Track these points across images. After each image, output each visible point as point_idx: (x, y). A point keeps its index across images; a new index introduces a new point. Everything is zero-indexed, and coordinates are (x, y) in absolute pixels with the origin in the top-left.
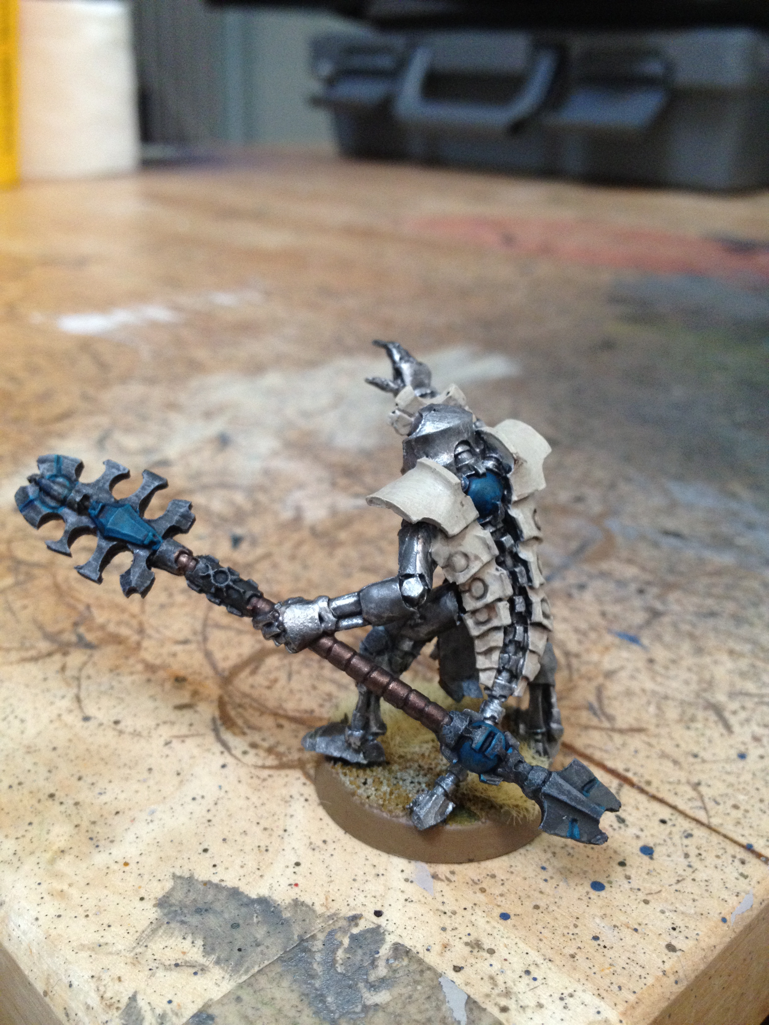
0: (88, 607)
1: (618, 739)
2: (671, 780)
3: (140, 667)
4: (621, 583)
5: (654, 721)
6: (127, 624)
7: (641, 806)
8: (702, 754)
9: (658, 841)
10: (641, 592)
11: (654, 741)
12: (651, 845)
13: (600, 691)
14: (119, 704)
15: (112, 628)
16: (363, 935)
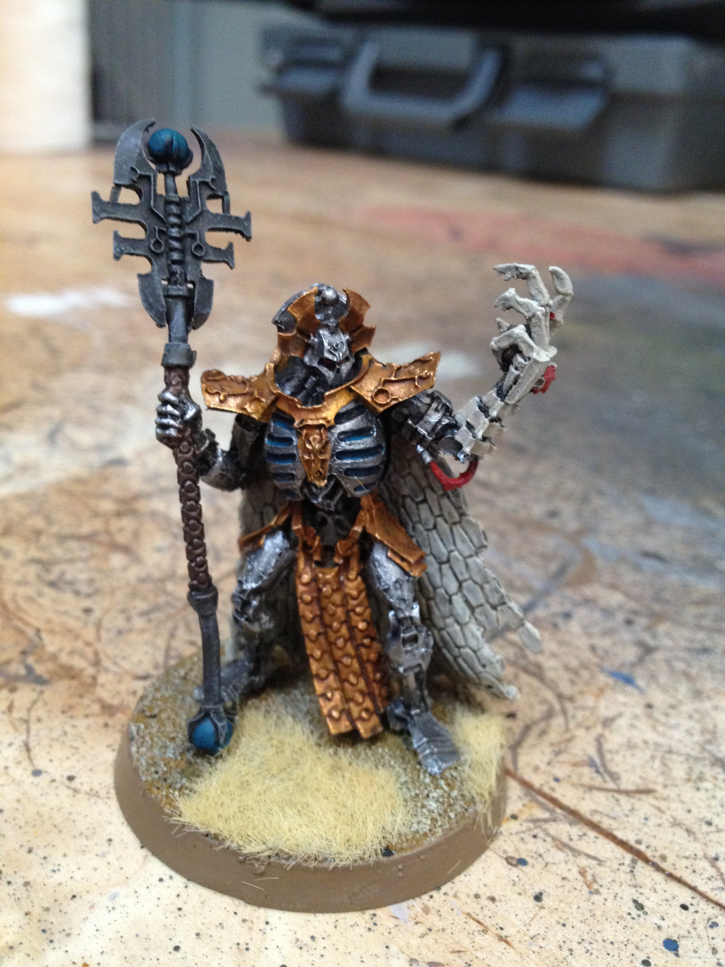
0: (38, 631)
1: (625, 802)
2: (687, 854)
3: (96, 708)
4: (608, 612)
5: (661, 780)
6: (82, 655)
7: (658, 888)
8: (716, 821)
9: (682, 933)
10: (629, 622)
11: (663, 805)
12: (675, 938)
13: (599, 741)
14: (73, 754)
15: (64, 659)
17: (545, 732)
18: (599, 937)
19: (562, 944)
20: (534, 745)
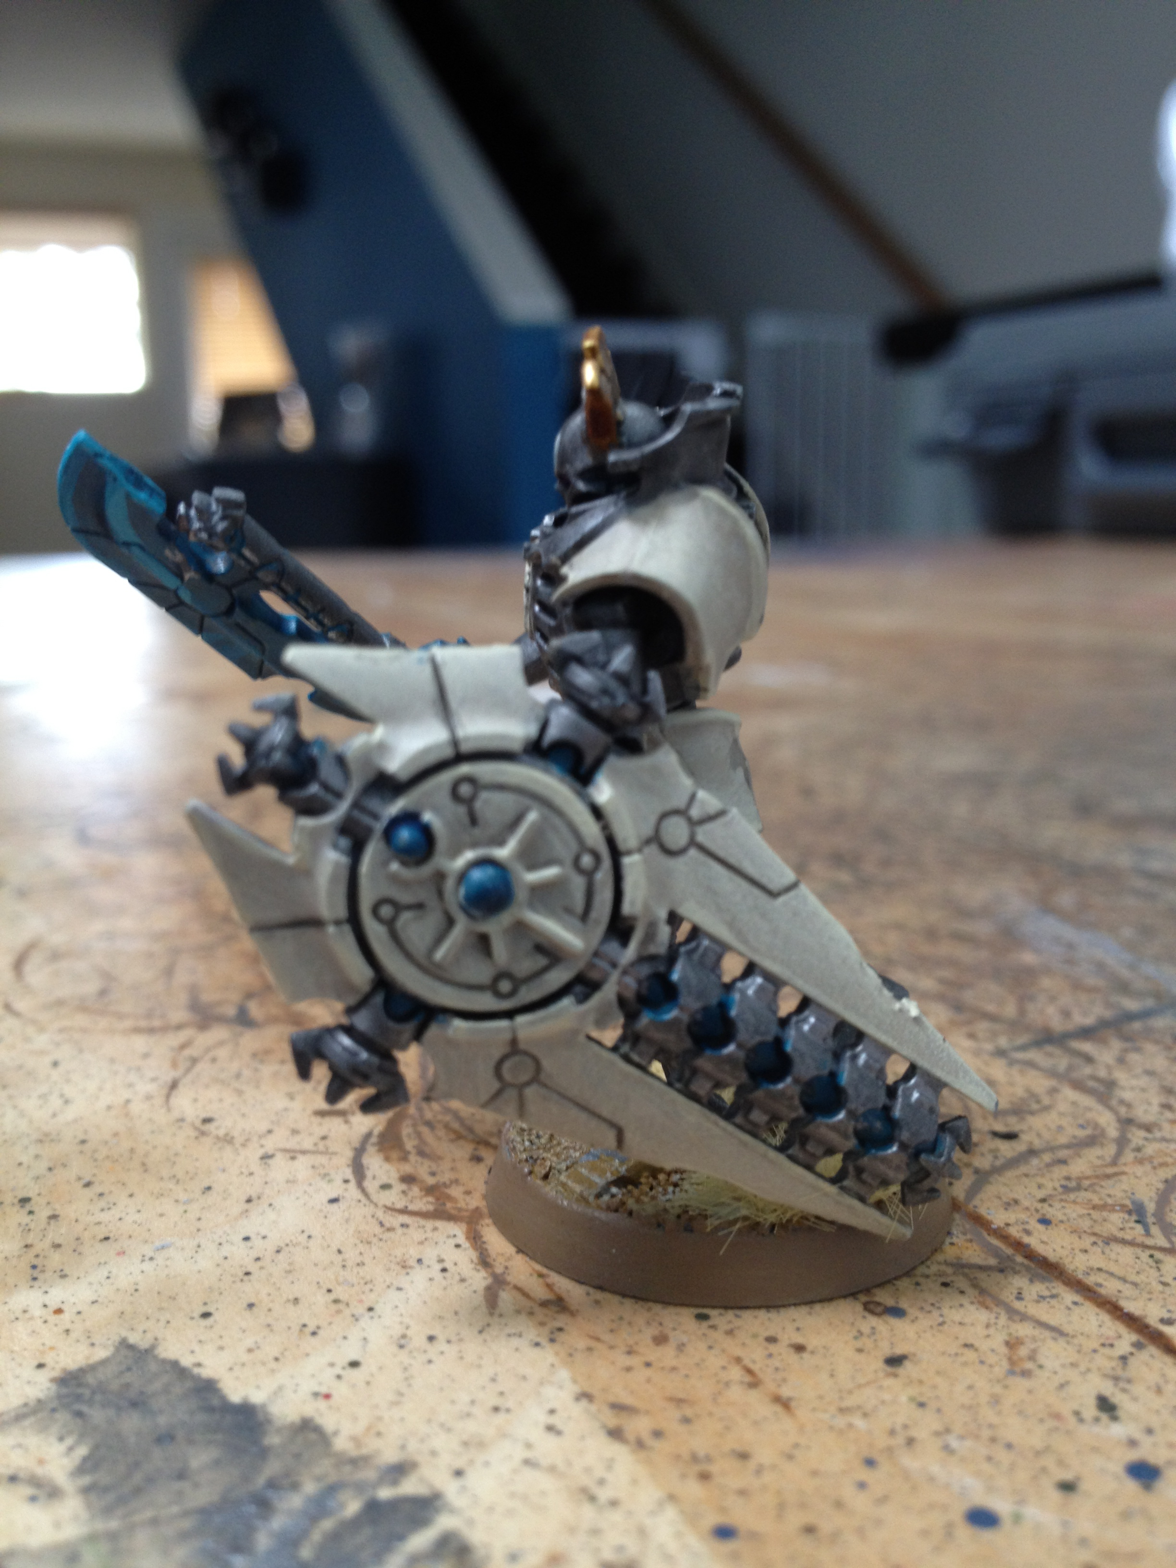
1: (1172, 1267)
12: (1161, 1463)
14: (232, 1097)
16: (395, 1504)
17: (1063, 1162)
18: (986, 1433)
19: (898, 1428)
20: (1026, 1175)
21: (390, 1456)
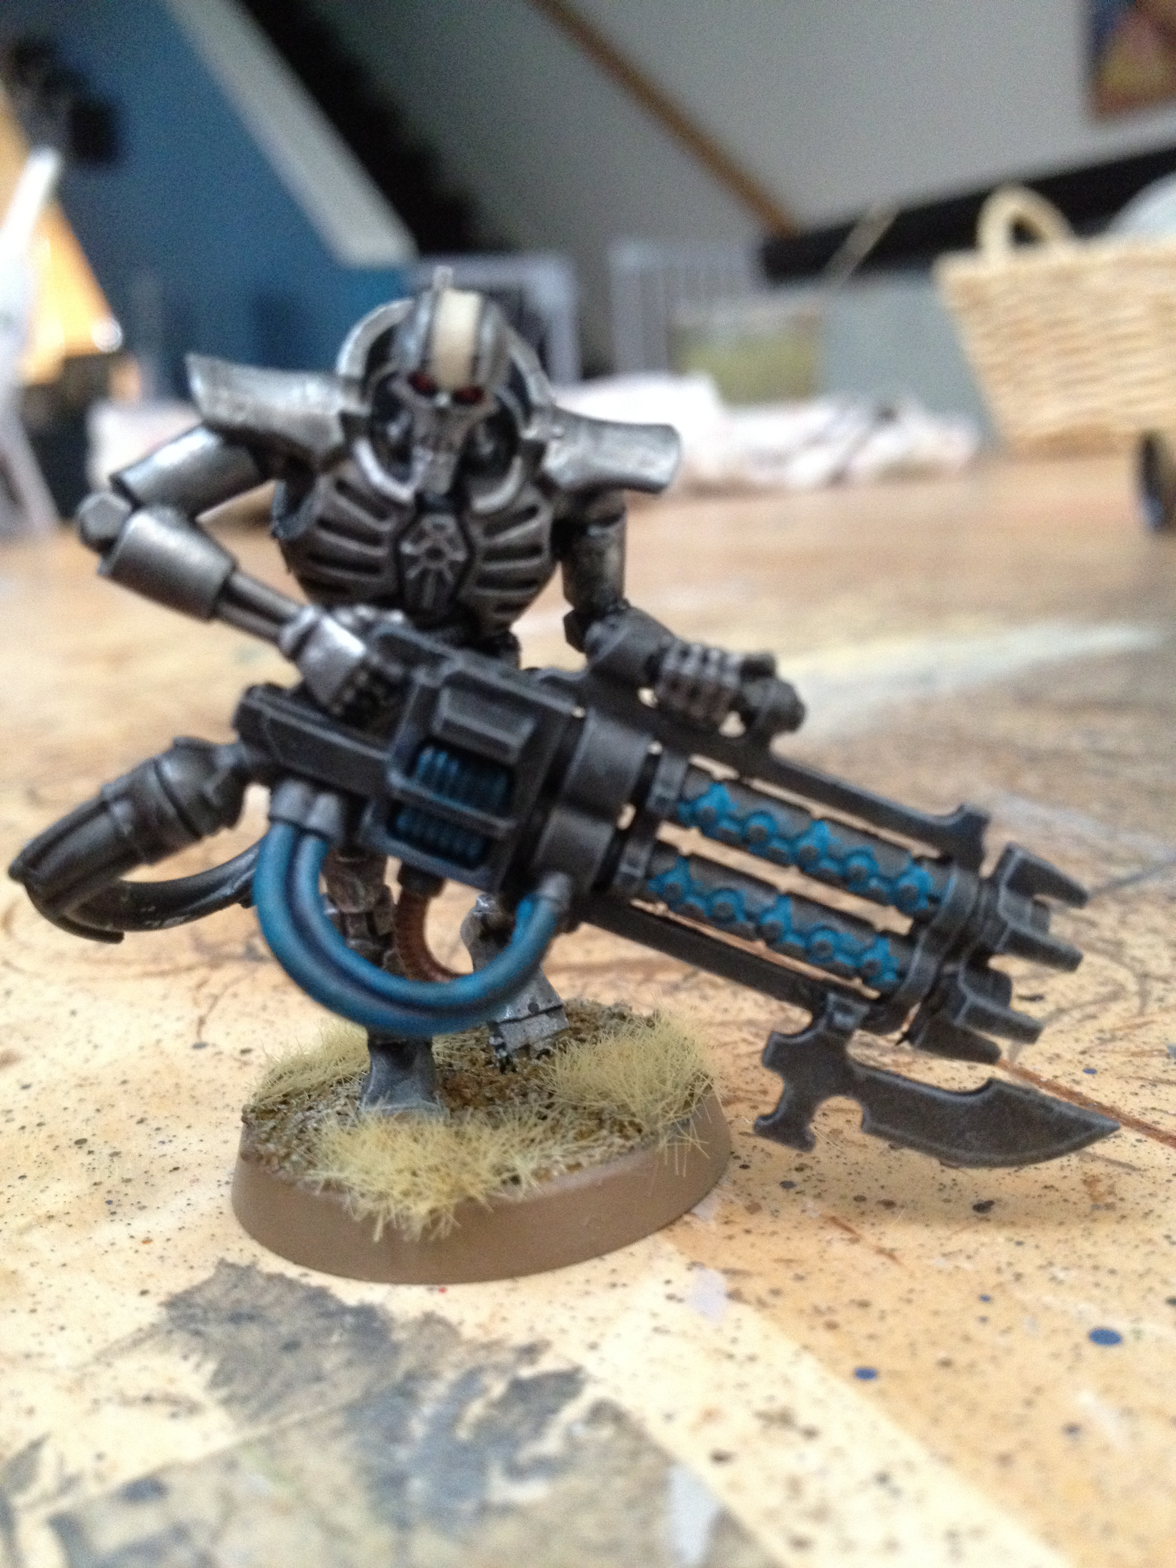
14: (264, 1028)
16: (538, 1382)
17: (1093, 1017)
18: (1088, 1263)
19: (1004, 1266)
20: (1061, 1032)
21: (521, 1338)
